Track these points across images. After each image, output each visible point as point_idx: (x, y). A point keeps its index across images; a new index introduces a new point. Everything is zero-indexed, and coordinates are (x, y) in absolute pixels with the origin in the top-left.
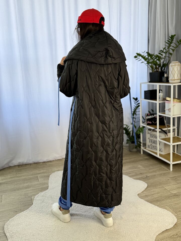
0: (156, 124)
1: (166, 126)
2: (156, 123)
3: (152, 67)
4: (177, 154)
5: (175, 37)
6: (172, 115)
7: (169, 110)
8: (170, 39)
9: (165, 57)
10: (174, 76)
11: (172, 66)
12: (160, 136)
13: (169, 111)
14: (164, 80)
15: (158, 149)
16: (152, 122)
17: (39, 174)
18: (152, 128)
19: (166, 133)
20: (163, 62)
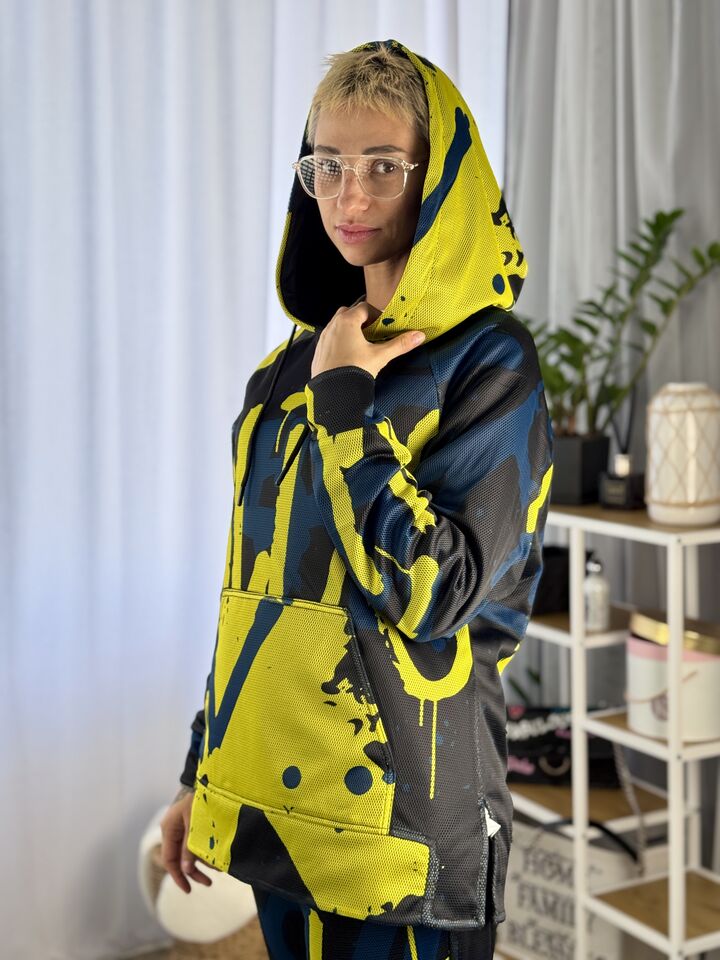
1: (630, 796)
6: (675, 746)
7: (660, 704)
8: (645, 238)
9: (614, 342)
10: (681, 479)
11: (666, 413)
13: (654, 709)
14: (614, 496)
19: (633, 854)
20: (603, 379)
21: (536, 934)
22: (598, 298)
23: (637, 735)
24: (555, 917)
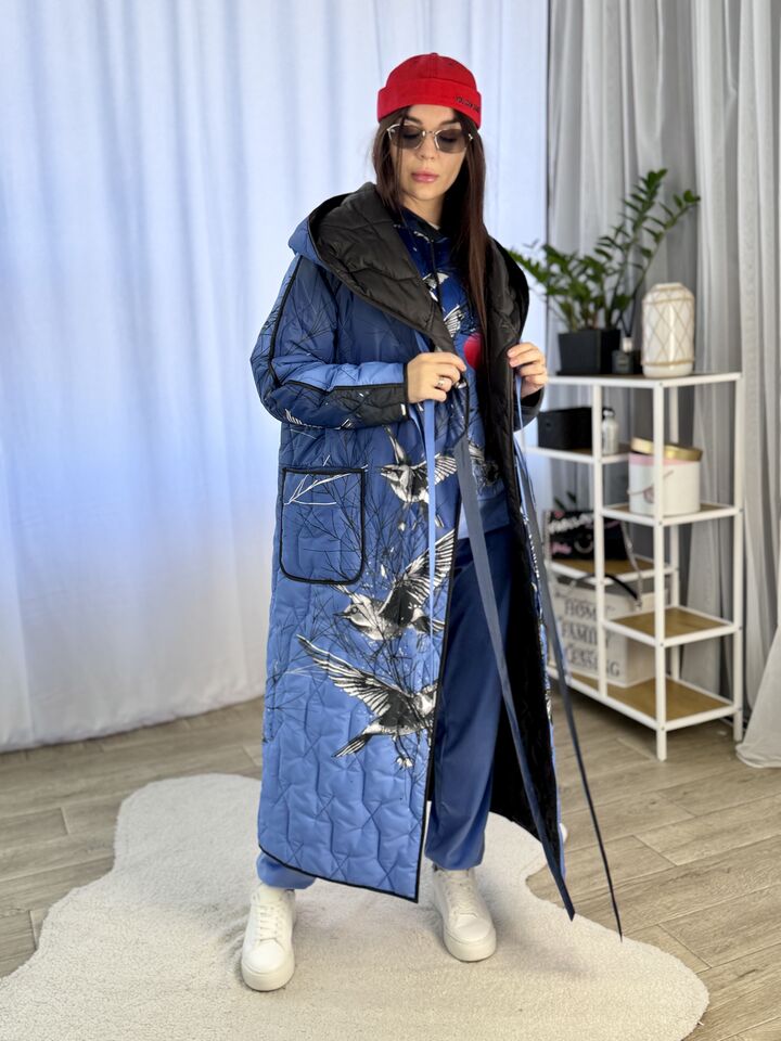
0: (590, 556)
1: (634, 563)
2: (589, 549)
3: (567, 309)
4: (681, 686)
5: (663, 180)
6: (659, 517)
7: (648, 493)
8: (642, 190)
9: (624, 264)
10: (663, 348)
11: (654, 303)
12: (608, 608)
13: (645, 497)
14: (621, 365)
15: (602, 664)
16: (574, 550)
17: (67, 796)
18: (576, 574)
19: (635, 596)
20: (616, 289)
21: (573, 653)
22: (611, 234)
23: (635, 514)
24: (585, 641)
